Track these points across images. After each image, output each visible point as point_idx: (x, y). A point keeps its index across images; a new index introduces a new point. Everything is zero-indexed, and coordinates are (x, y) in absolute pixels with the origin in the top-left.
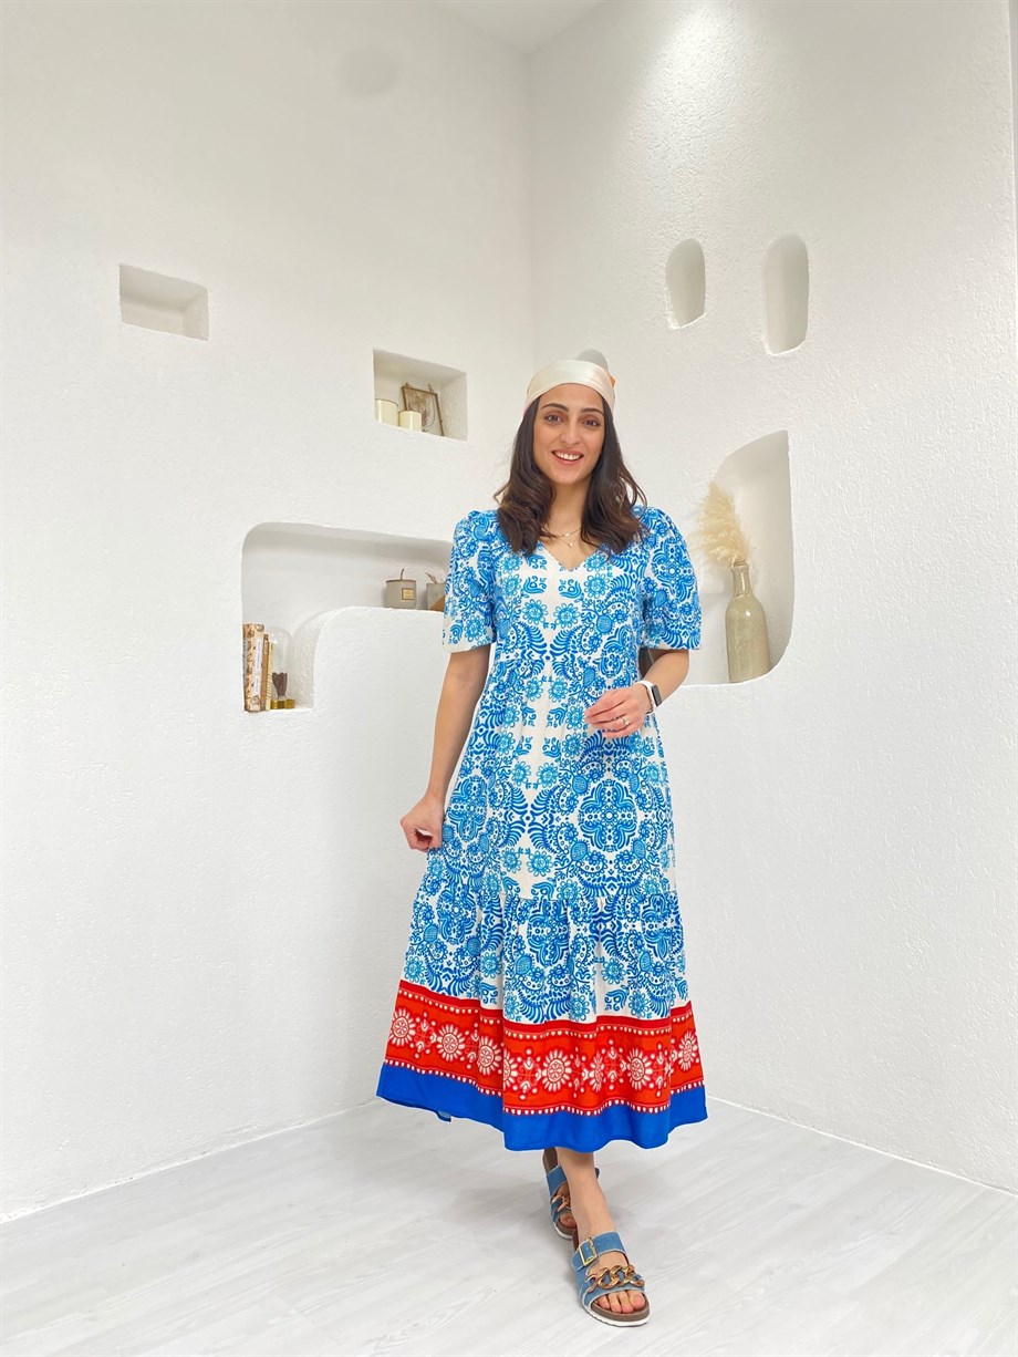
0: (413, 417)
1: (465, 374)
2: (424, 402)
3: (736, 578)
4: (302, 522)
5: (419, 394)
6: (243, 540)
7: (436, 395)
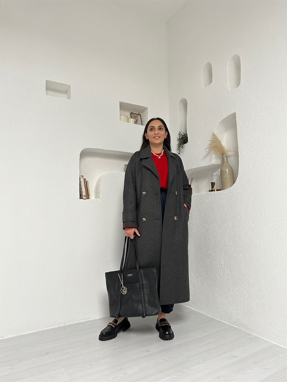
0: (132, 120)
1: (147, 108)
2: (137, 117)
3: (223, 159)
4: (98, 148)
5: (136, 115)
6: (80, 153)
7: (141, 115)
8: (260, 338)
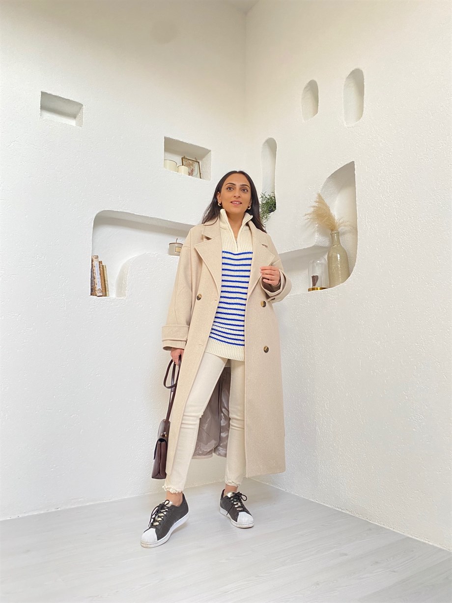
0: (184, 169)
1: (210, 151)
2: (192, 165)
3: (333, 237)
4: (125, 211)
5: (190, 161)
6: (94, 217)
7: (199, 162)
8: (385, 528)
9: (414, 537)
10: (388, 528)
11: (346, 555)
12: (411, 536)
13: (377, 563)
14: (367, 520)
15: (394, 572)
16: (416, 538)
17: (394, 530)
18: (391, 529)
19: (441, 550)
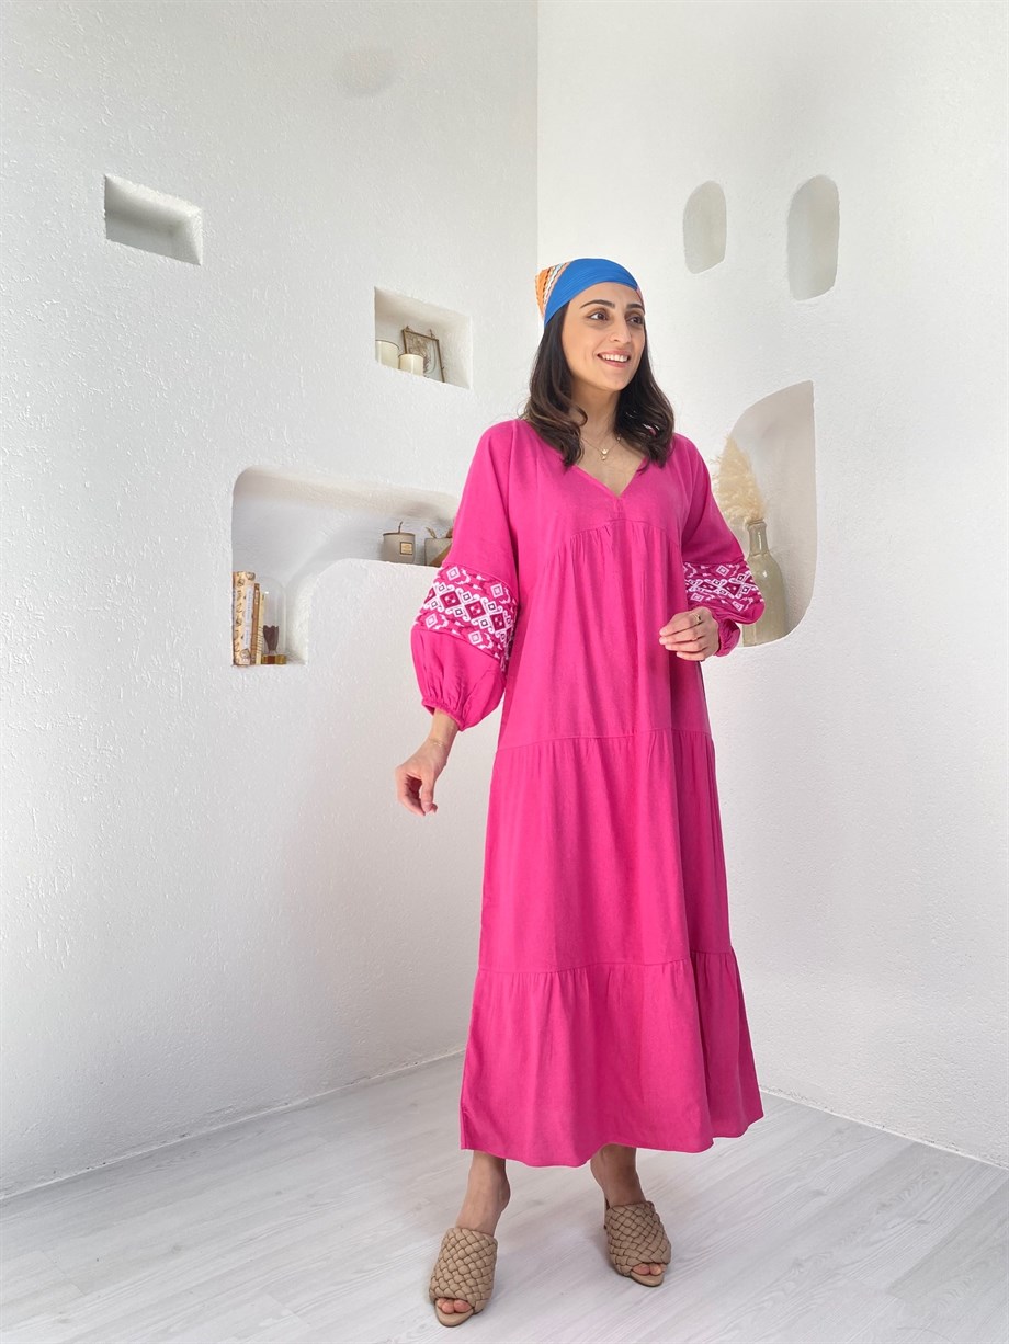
0: (414, 360)
1: (468, 319)
2: (424, 347)
3: (752, 536)
5: (419, 339)
6: (233, 486)
7: (437, 341)
8: (865, 1126)
9: (926, 1143)
10: (871, 1126)
11: (819, 1193)
12: (920, 1141)
13: (884, 1205)
14: (826, 1110)
15: (923, 1222)
16: (932, 1145)
17: (885, 1130)
18: (878, 1127)
19: (984, 1167)
